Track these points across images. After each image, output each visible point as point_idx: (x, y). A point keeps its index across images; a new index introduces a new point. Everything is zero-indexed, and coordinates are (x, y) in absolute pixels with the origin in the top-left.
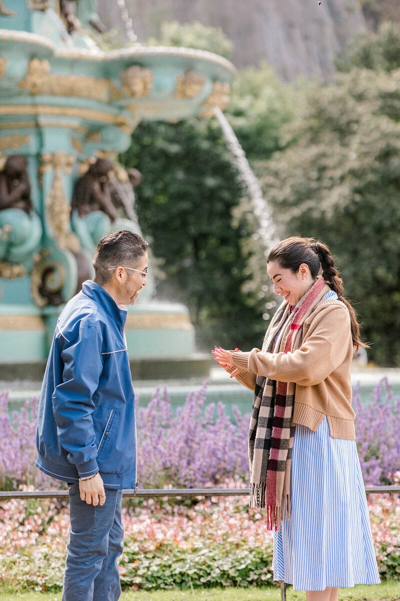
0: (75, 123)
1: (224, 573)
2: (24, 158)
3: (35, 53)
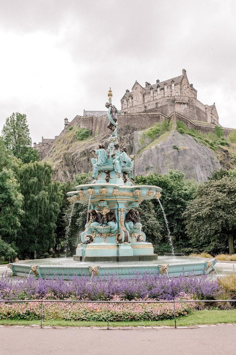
0: (126, 202)
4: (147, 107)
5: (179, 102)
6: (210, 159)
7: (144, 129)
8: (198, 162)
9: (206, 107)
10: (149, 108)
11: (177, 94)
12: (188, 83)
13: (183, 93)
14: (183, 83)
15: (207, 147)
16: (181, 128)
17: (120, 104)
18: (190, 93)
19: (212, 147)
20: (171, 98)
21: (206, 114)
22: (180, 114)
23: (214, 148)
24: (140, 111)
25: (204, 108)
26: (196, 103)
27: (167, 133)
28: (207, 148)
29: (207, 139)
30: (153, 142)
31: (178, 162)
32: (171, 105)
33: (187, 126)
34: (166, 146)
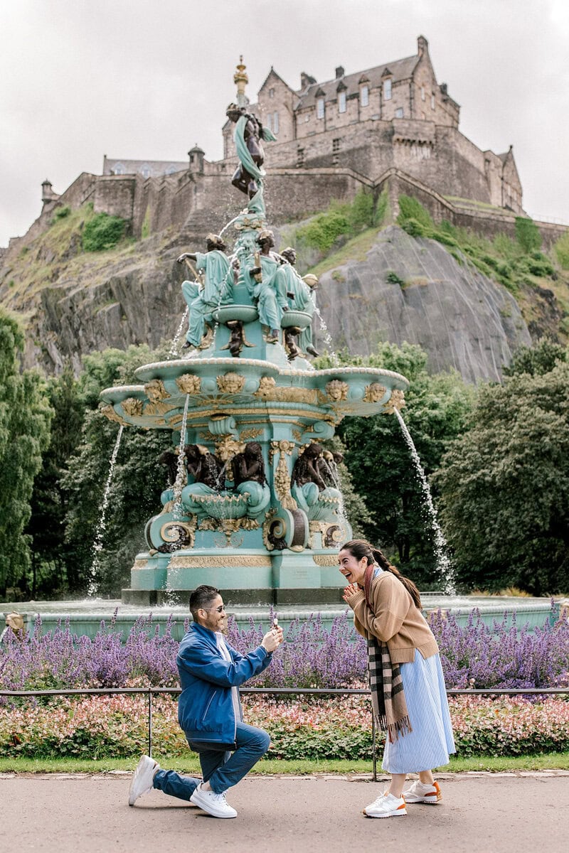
1: (342, 749)
2: (259, 444)
3: (265, 373)
4: (305, 152)
5: (406, 138)
6: (498, 317)
7: (298, 217)
8: (462, 326)
9: (488, 157)
10: (312, 154)
11: (398, 114)
12: (434, 81)
13: (419, 111)
14: (419, 79)
15: (490, 281)
16: (412, 220)
17: (222, 138)
18: (439, 112)
19: (507, 281)
20: (383, 126)
21: (486, 179)
22: (409, 176)
23: (512, 284)
24: (284, 163)
25: (482, 159)
26: (457, 145)
27: (369, 234)
28: (491, 283)
29: (491, 257)
30: (327, 261)
31: (403, 324)
32: (381, 148)
33: (432, 214)
34: (365, 272)
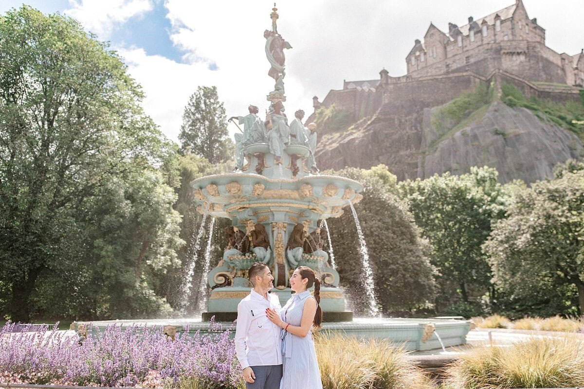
0: (287, 209)
2: (265, 225)
3: (259, 182)
4: (450, 66)
5: (509, 51)
6: (568, 150)
7: (442, 103)
8: (543, 157)
9: (563, 56)
10: (454, 66)
11: (506, 38)
12: (527, 17)
13: (518, 35)
14: (517, 18)
15: (562, 129)
16: (510, 97)
17: (406, 64)
18: (531, 34)
19: (573, 128)
20: (494, 46)
21: (563, 69)
22: (507, 72)
23: (576, 130)
24: (439, 73)
25: (560, 58)
26: (542, 52)
27: (484, 107)
28: (562, 131)
29: (563, 114)
30: (459, 125)
31: (506, 158)
32: (494, 59)
33: (524, 93)
34: (481, 130)
